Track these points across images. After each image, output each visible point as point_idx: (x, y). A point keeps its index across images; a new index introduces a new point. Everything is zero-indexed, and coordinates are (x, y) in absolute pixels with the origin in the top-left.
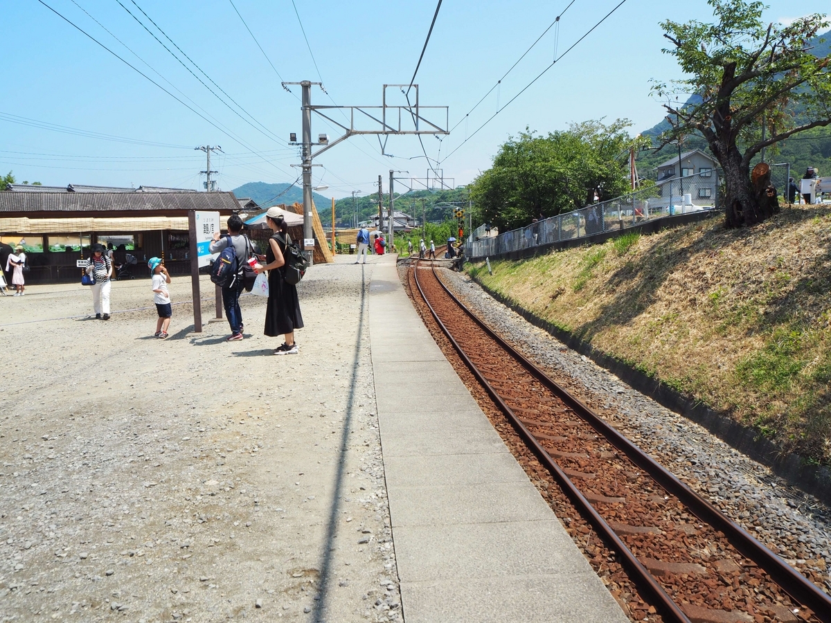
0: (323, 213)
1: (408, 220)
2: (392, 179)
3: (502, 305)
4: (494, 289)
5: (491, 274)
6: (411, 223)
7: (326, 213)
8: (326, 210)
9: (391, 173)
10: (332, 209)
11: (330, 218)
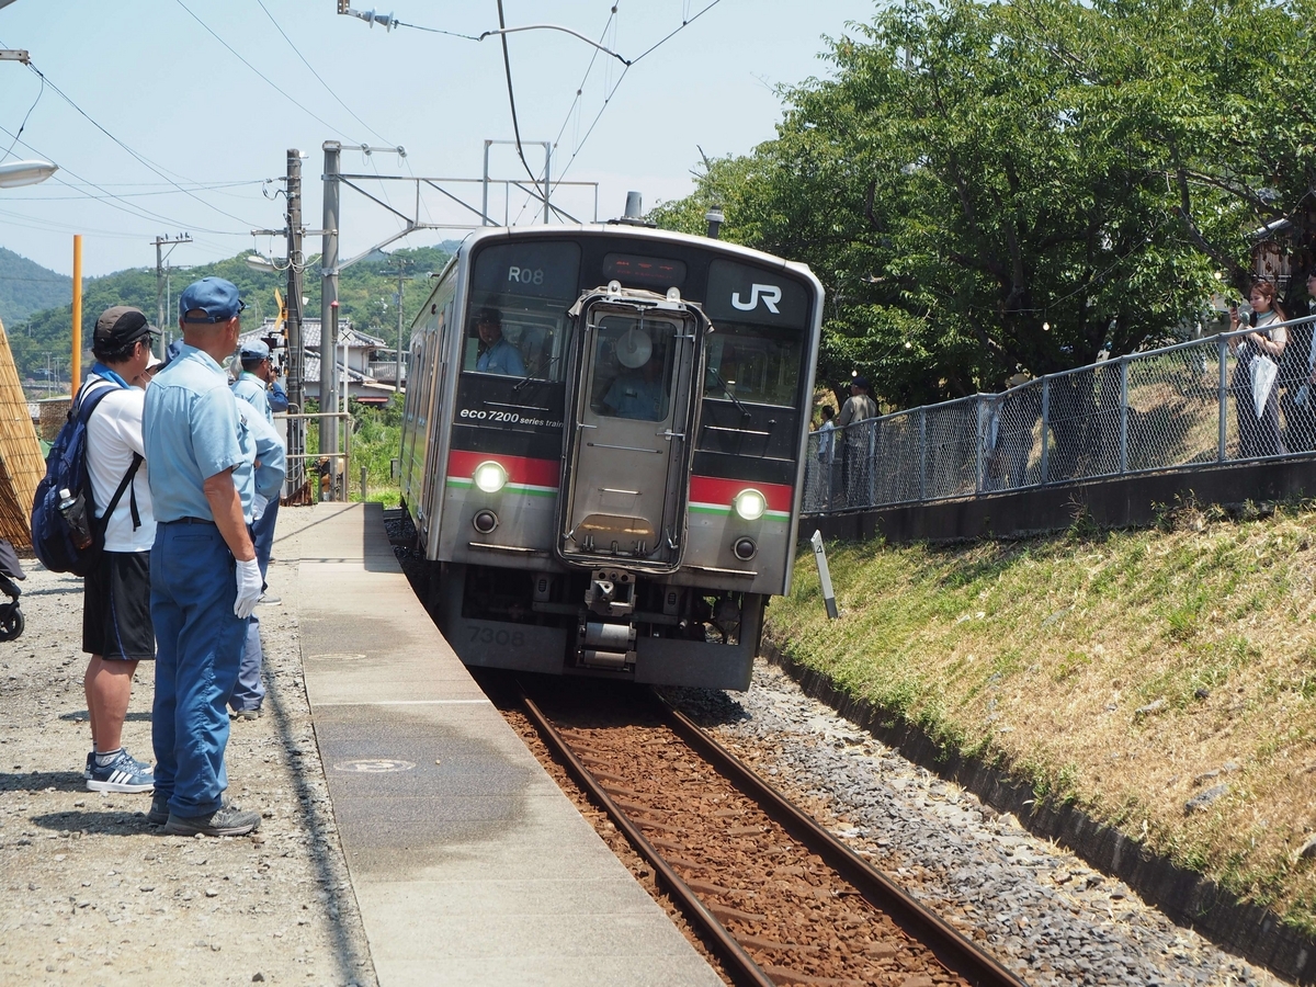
0: (36, 325)
1: (373, 356)
2: (332, 178)
3: (952, 790)
4: (881, 690)
5: (832, 609)
6: (384, 368)
7: (45, 326)
8: (47, 316)
9: (331, 155)
10: (71, 309)
11: (61, 345)
